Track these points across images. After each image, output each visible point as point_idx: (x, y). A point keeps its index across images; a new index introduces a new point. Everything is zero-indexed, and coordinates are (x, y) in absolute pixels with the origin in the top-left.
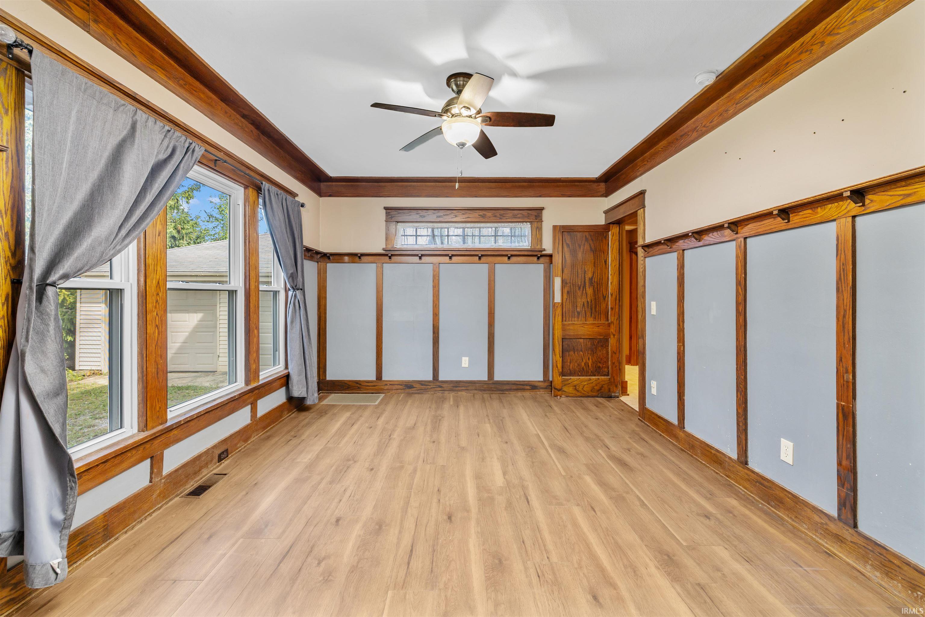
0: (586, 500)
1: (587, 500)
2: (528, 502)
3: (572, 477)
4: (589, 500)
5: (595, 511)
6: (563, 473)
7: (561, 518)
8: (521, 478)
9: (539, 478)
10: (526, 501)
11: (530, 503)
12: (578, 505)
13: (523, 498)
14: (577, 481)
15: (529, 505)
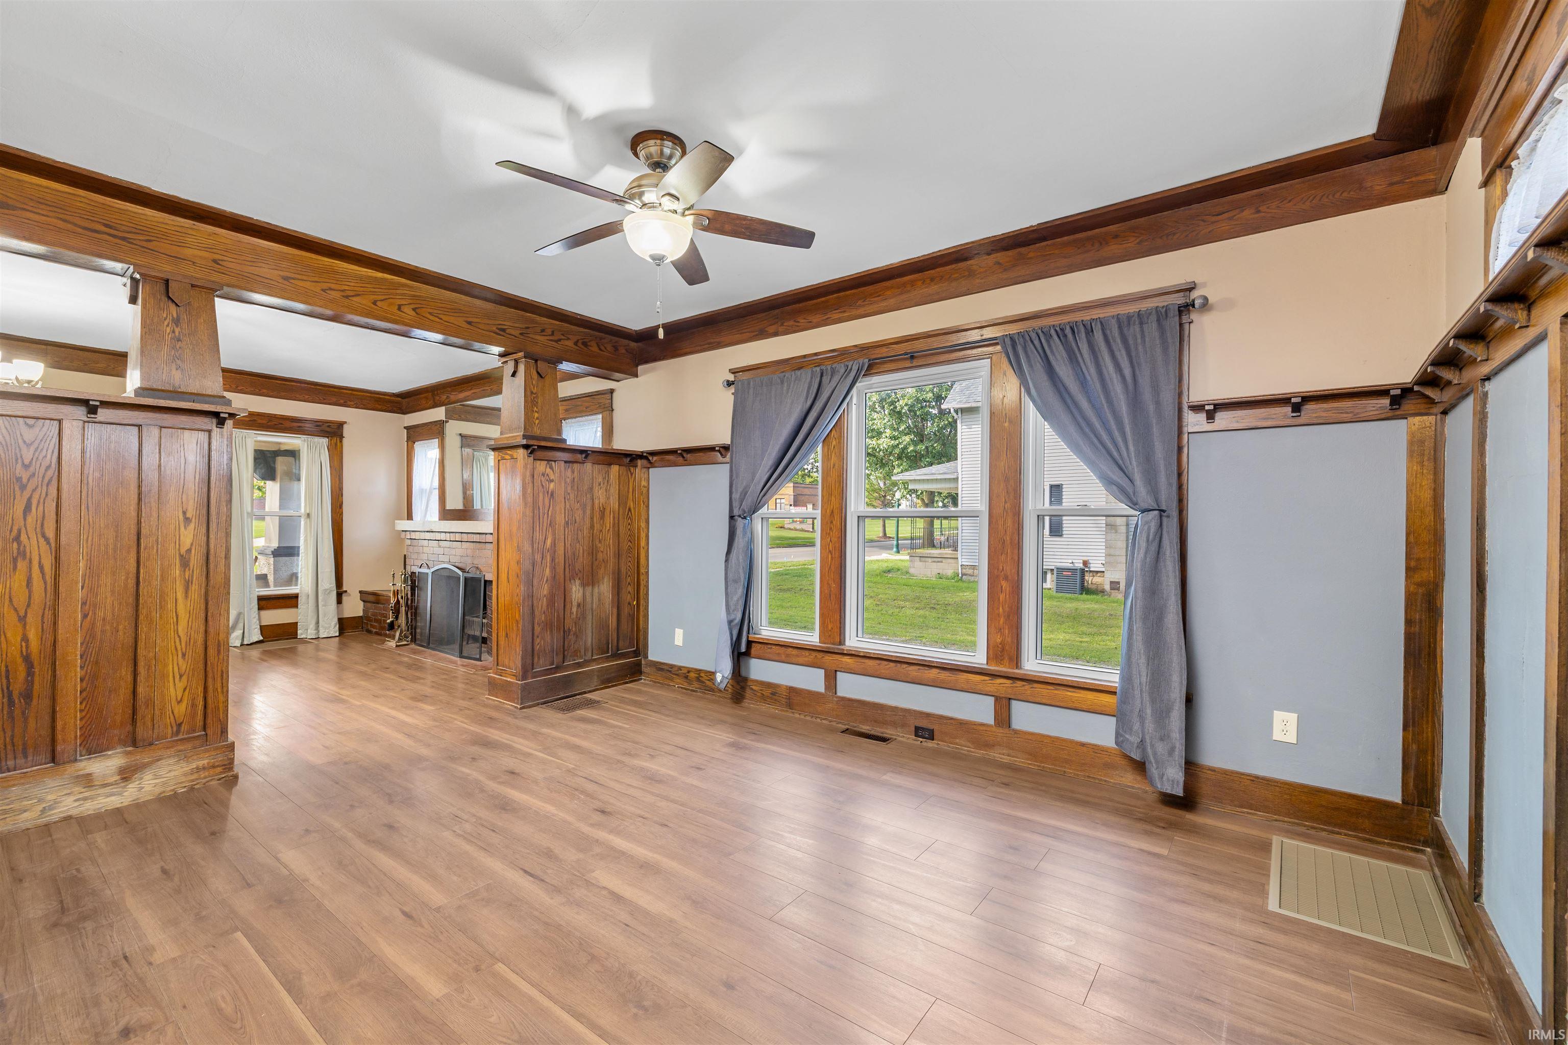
0: (426, 926)
1: (422, 926)
2: (526, 872)
3: (477, 969)
4: (419, 929)
5: (405, 914)
6: (500, 967)
7: (460, 876)
8: (578, 904)
9: (546, 923)
10: (532, 872)
11: (521, 872)
12: (438, 910)
13: (539, 873)
14: (459, 964)
15: (522, 869)
